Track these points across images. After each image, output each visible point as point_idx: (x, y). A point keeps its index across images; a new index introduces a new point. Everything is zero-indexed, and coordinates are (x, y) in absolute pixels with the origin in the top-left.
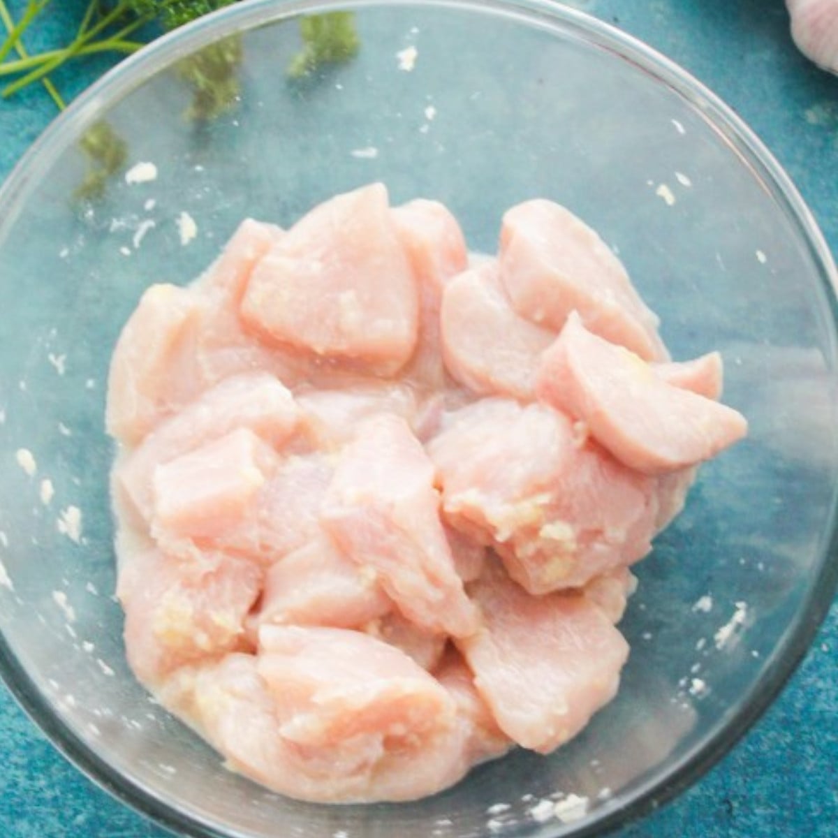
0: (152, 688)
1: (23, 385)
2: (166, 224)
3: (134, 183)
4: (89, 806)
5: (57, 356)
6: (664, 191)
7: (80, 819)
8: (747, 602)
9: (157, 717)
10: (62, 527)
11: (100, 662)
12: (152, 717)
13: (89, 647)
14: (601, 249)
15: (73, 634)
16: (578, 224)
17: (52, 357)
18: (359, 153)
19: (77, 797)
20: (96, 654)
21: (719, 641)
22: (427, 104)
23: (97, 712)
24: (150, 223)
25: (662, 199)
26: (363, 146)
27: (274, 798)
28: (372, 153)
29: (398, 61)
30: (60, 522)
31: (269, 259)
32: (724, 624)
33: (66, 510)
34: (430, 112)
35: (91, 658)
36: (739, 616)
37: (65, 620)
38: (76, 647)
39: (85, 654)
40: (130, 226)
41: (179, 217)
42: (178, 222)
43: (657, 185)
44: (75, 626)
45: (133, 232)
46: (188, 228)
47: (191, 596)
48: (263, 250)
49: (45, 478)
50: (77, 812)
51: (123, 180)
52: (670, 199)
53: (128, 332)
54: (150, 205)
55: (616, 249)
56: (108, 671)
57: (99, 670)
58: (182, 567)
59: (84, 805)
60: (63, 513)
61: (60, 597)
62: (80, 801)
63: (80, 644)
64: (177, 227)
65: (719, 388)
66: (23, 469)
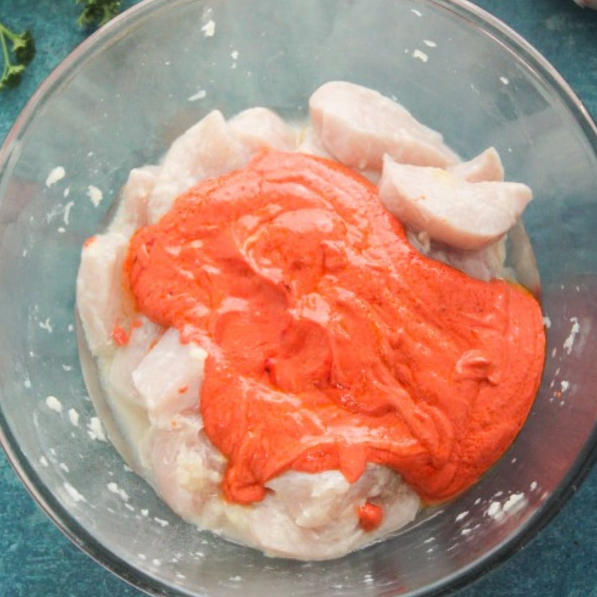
0: (194, 520)
1: (32, 354)
2: (81, 199)
3: (52, 185)
4: (20, 538)
5: (44, 323)
6: (418, 54)
7: (14, 547)
8: (578, 316)
9: (208, 541)
10: (93, 436)
11: (157, 519)
12: (205, 542)
13: (145, 512)
14: (385, 102)
15: (132, 508)
16: (363, 90)
17: (41, 325)
18: (193, 98)
19: (10, 532)
20: (152, 515)
21: (567, 348)
22: (232, 50)
23: (175, 560)
24: (71, 204)
25: (418, 59)
26: (195, 92)
27: (309, 565)
28: (202, 94)
29: (204, 32)
30: (90, 433)
31: (157, 190)
32: (567, 336)
33: (90, 422)
34: (235, 55)
35: (150, 520)
36: (576, 328)
37: (123, 502)
38: (138, 517)
39: (145, 518)
40: (59, 213)
41: (88, 190)
42: (88, 194)
43: (412, 51)
44: (131, 502)
45: (62, 215)
46: (96, 195)
47: (197, 451)
48: (150, 186)
49: (69, 408)
50: (10, 543)
51: (46, 186)
52: (424, 58)
53: (81, 283)
54: (66, 192)
55: (395, 98)
56: (164, 523)
57: (159, 525)
58: (182, 434)
59: (16, 537)
60: (88, 425)
61: (113, 487)
62: (12, 535)
63: (140, 513)
64: (89, 198)
65: (502, 170)
66: (54, 411)
